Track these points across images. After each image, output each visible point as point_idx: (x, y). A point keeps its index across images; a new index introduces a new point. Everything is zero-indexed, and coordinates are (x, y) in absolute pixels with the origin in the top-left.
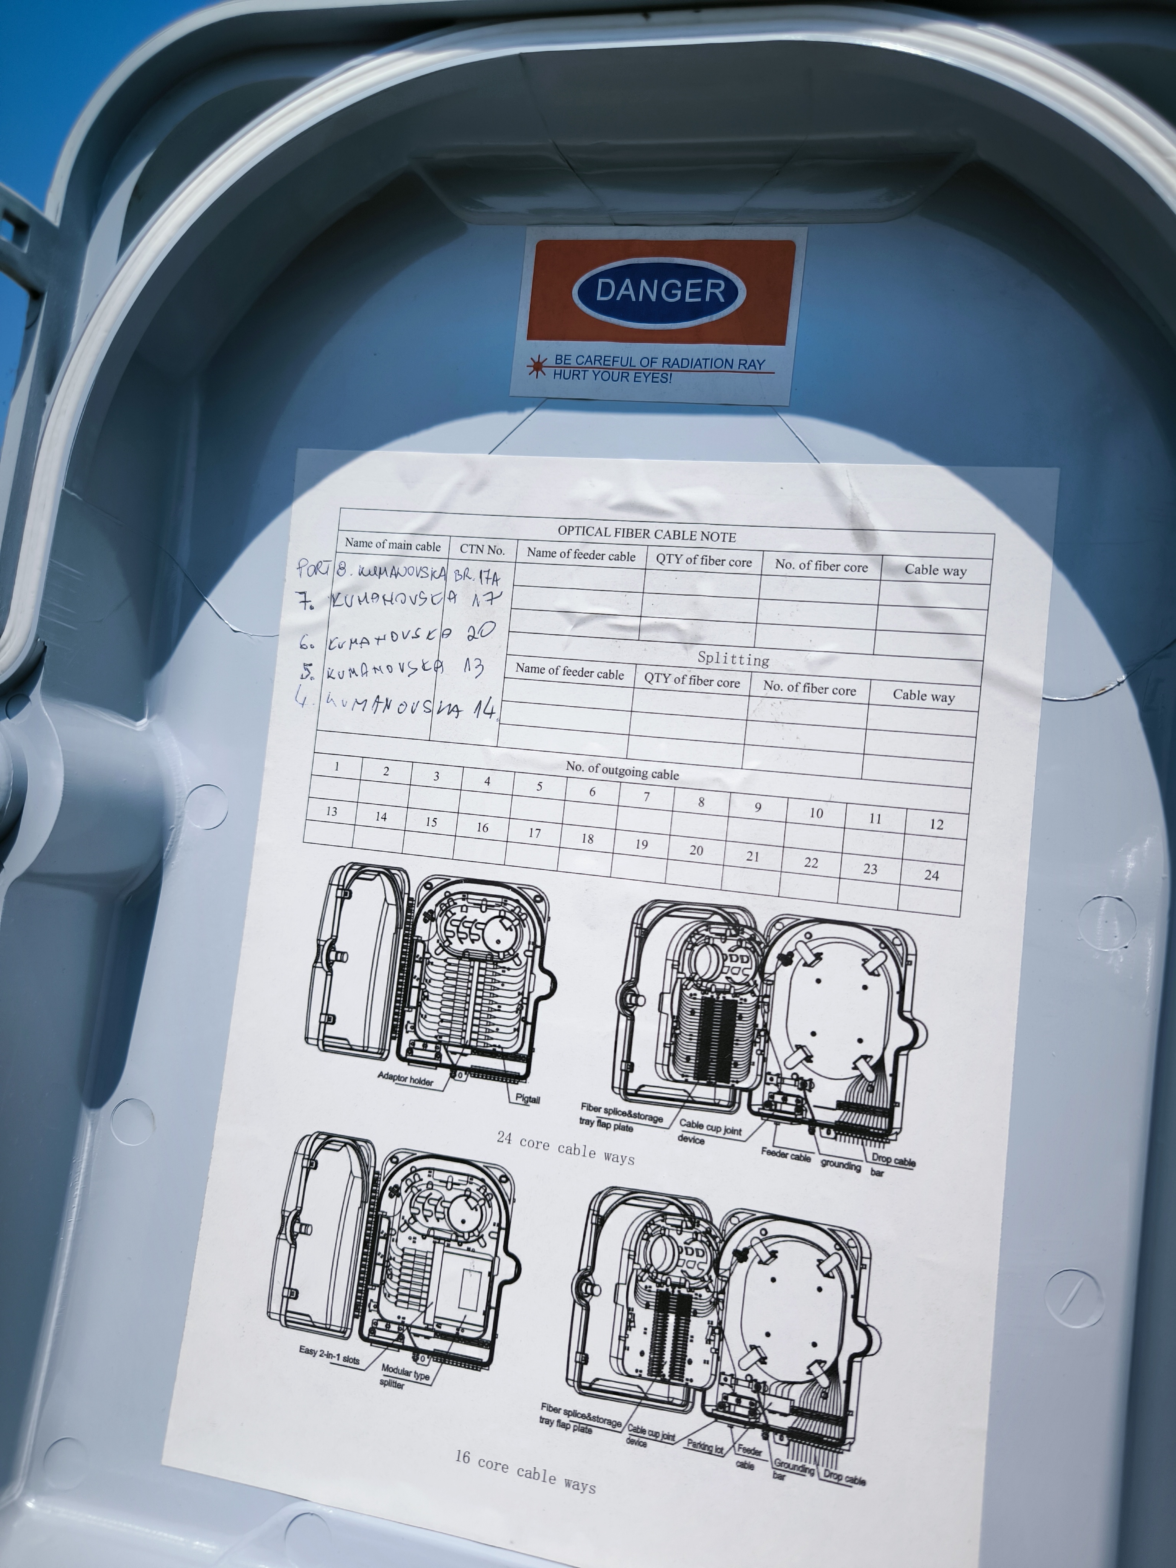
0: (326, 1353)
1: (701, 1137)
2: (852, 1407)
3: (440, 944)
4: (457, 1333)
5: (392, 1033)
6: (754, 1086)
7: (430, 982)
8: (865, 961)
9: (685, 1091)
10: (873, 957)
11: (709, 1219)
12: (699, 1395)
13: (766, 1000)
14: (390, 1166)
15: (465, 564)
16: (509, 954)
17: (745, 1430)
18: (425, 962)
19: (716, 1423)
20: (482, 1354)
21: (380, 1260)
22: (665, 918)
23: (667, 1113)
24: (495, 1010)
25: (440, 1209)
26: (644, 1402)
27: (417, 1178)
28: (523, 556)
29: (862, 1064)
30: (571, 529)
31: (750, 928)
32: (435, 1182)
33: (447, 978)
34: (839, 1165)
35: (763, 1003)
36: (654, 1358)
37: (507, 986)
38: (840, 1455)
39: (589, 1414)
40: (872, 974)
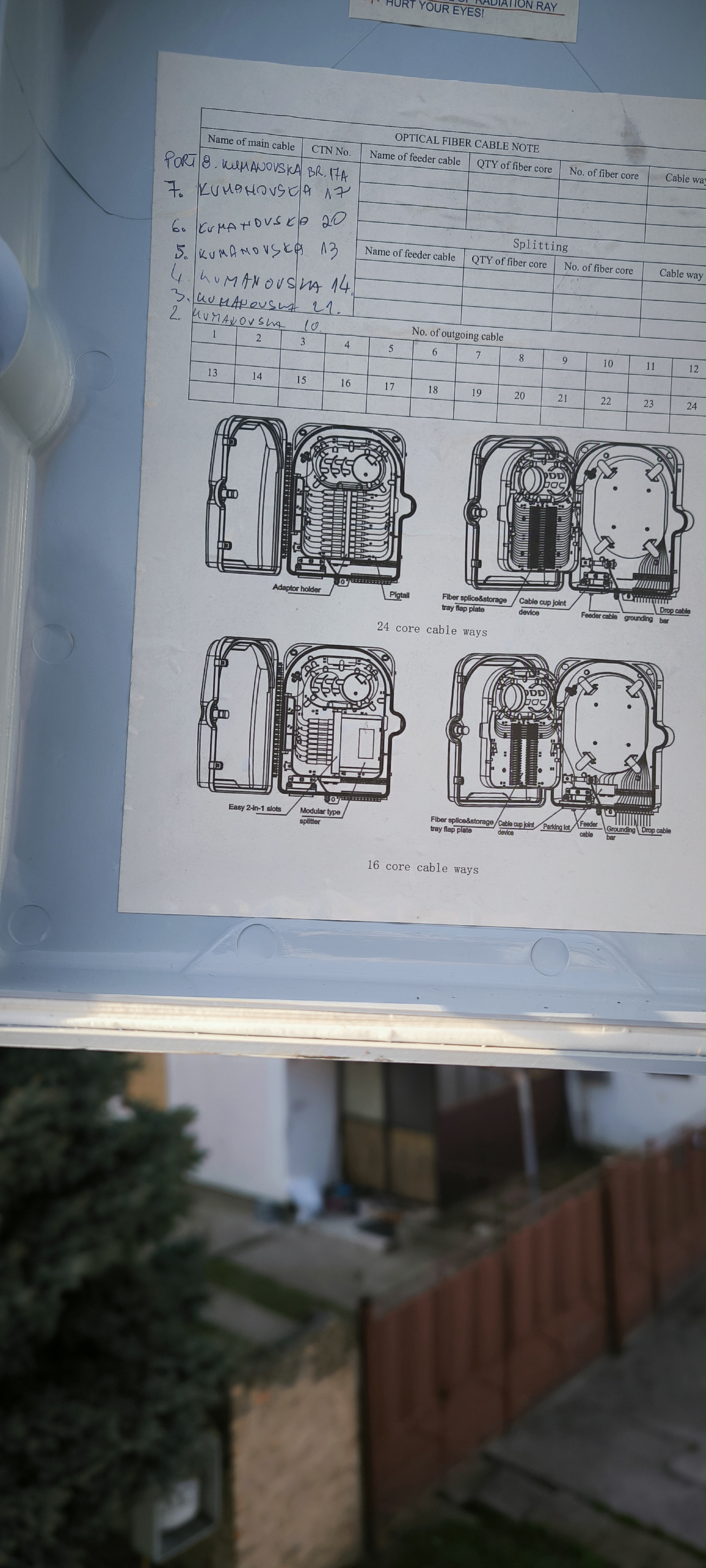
0: (252, 807)
1: (536, 610)
2: (658, 783)
3: (317, 479)
4: (359, 777)
5: (281, 554)
6: (573, 569)
7: (311, 510)
8: (648, 471)
9: (522, 577)
10: (653, 468)
11: (546, 668)
12: (549, 792)
13: (578, 505)
14: (290, 658)
15: (317, 163)
16: (375, 483)
17: (584, 811)
18: (305, 494)
19: (563, 810)
20: (381, 789)
21: (289, 731)
22: (498, 449)
23: (509, 595)
24: (368, 528)
25: (335, 686)
26: (508, 804)
27: (314, 665)
28: (366, 157)
29: (649, 546)
30: (406, 136)
31: (563, 452)
32: (330, 666)
33: (325, 506)
34: (637, 619)
35: (576, 508)
36: (513, 772)
37: (375, 509)
38: (651, 816)
39: (468, 819)
40: (653, 480)
